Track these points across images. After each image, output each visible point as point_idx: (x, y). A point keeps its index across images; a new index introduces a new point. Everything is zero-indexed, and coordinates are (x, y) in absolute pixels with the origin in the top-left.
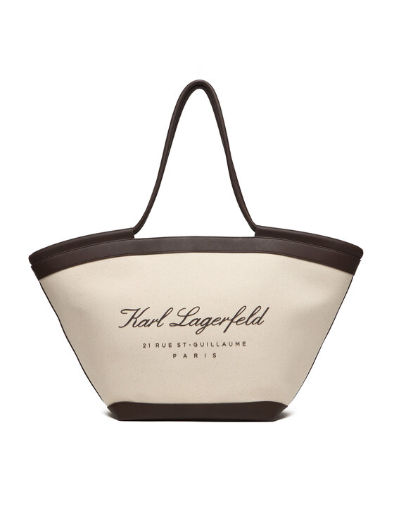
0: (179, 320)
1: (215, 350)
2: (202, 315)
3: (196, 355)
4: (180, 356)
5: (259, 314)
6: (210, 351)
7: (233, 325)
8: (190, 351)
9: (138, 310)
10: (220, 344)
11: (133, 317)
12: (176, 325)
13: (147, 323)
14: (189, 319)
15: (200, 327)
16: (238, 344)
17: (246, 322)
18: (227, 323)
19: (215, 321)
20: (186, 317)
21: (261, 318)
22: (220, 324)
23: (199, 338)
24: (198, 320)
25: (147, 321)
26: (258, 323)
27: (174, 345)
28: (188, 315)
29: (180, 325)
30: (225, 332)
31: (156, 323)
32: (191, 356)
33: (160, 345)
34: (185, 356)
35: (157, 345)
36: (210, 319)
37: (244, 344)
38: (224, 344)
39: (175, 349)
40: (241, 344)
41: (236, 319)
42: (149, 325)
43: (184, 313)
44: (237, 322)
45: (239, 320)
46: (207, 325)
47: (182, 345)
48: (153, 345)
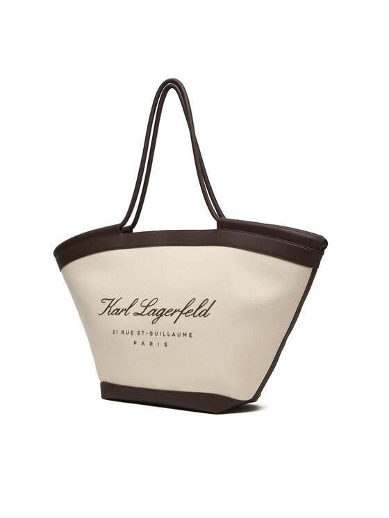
1: (166, 339)
2: (158, 306)
3: (151, 344)
4: (139, 343)
5: (206, 307)
6: (162, 340)
7: (183, 316)
8: (148, 339)
9: (113, 300)
10: (171, 334)
11: (109, 306)
12: (138, 314)
13: (118, 312)
14: (149, 309)
15: (155, 317)
16: (185, 335)
17: (194, 314)
18: (178, 314)
19: (168, 312)
20: (146, 307)
21: (207, 311)
22: (172, 315)
23: (154, 328)
24: (155, 310)
25: (118, 310)
26: (204, 315)
27: (135, 333)
28: (148, 306)
29: (141, 314)
30: (175, 323)
31: (124, 312)
32: (147, 344)
33: (125, 333)
34: (143, 343)
35: (123, 332)
36: (164, 310)
37: (190, 336)
38: (174, 335)
39: (135, 336)
40: (188, 335)
41: (185, 311)
42: (119, 314)
43: (145, 304)
44: (186, 313)
45: (188, 312)
46: (161, 315)
47: (141, 333)
48: (120, 332)
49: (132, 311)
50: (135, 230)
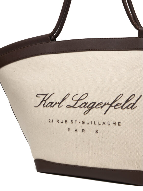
0: (73, 103)
1: (97, 127)
2: (89, 100)
3: (83, 131)
4: (73, 130)
5: (133, 101)
6: (93, 128)
7: (112, 108)
8: (80, 127)
9: (47, 95)
10: (101, 123)
11: (43, 100)
12: (71, 107)
13: (52, 105)
14: (80, 103)
15: (87, 109)
16: (114, 124)
17: (122, 107)
18: (107, 107)
19: (98, 105)
20: (78, 101)
21: (134, 104)
22: (102, 107)
23: (86, 118)
24: (86, 104)
25: (52, 103)
26: (131, 107)
27: (69, 122)
28: (79, 100)
29: (73, 107)
30: (105, 114)
31: (58, 105)
32: (80, 130)
33: (60, 122)
34: (76, 130)
35: (58, 121)
36: (95, 103)
37: (119, 124)
38: (104, 123)
39: (69, 125)
40: (117, 124)
41: (114, 104)
42: (53, 106)
43: (77, 98)
44: (115, 106)
45: (117, 105)
46: (92, 107)
47: (74, 122)
48: (55, 121)
49: (64, 104)
50: (57, 39)
